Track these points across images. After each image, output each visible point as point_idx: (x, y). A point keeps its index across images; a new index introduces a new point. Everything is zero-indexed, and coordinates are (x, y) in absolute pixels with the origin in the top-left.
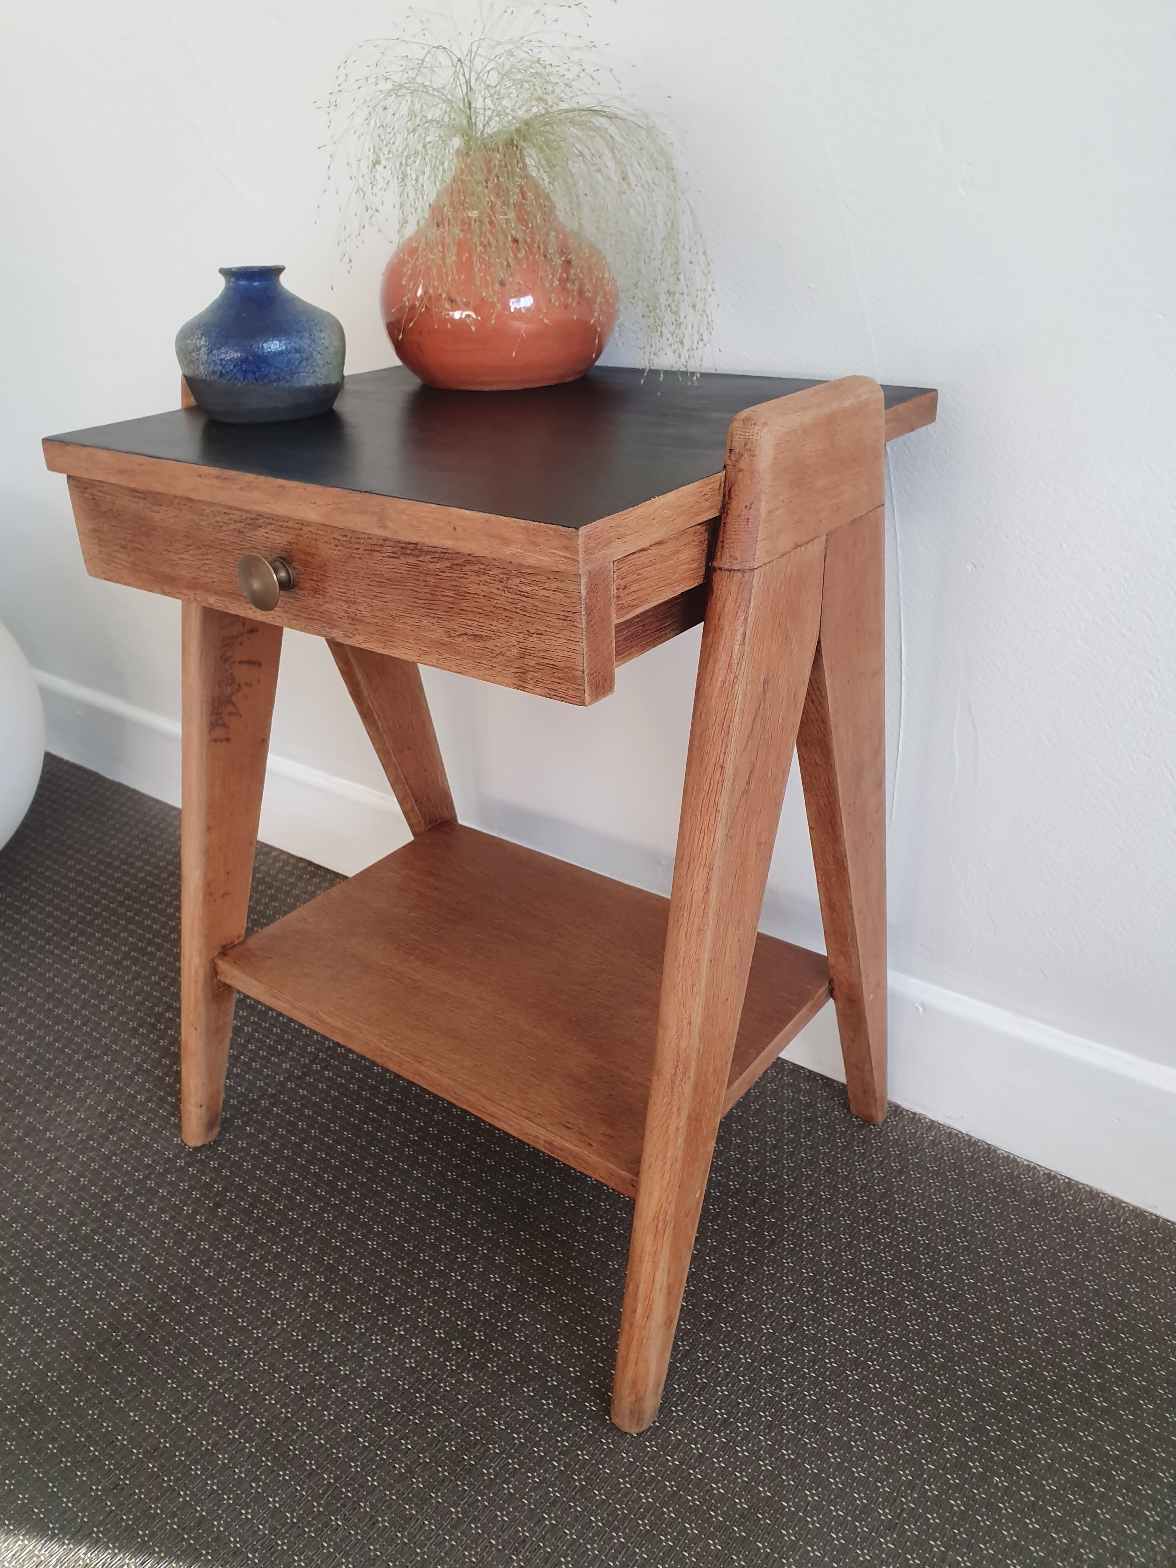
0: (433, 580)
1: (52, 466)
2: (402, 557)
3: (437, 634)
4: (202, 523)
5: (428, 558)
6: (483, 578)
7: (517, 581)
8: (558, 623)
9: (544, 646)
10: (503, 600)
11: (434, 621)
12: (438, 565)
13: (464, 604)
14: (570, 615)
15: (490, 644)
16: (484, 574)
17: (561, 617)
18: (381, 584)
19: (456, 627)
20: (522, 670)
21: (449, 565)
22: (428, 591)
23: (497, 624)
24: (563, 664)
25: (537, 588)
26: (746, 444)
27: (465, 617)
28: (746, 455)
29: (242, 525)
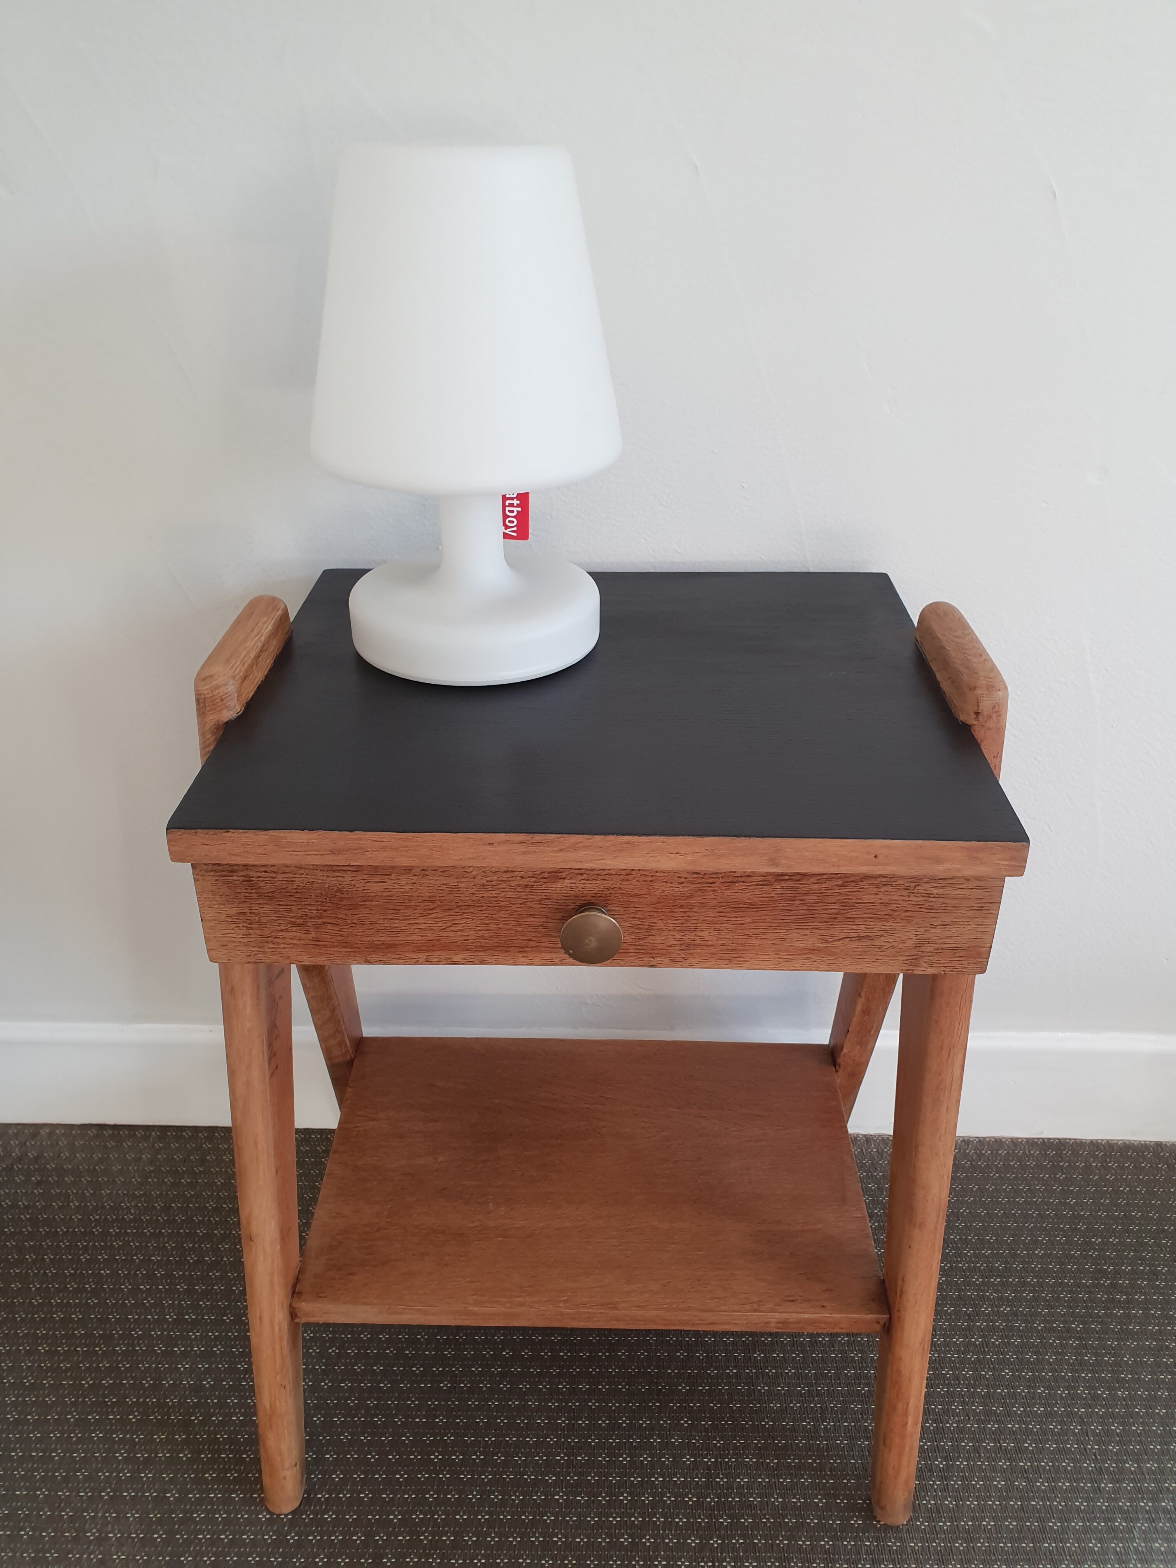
0: (814, 898)
1: (177, 857)
2: (776, 883)
3: (812, 941)
4: (461, 885)
5: (812, 880)
6: (883, 889)
7: (927, 886)
8: (970, 913)
9: (948, 934)
10: (905, 904)
11: (807, 932)
12: (824, 885)
13: (853, 914)
14: (988, 905)
15: (877, 942)
16: (885, 885)
17: (976, 908)
18: (737, 910)
19: (837, 933)
20: (914, 957)
21: (840, 883)
22: (805, 908)
23: (892, 924)
24: (967, 945)
25: (951, 889)
26: (994, 707)
27: (849, 923)
28: (994, 716)
29: (533, 879)
